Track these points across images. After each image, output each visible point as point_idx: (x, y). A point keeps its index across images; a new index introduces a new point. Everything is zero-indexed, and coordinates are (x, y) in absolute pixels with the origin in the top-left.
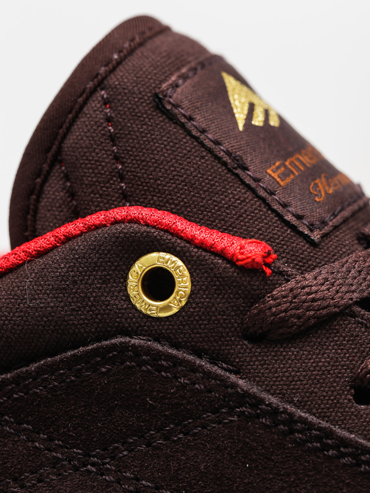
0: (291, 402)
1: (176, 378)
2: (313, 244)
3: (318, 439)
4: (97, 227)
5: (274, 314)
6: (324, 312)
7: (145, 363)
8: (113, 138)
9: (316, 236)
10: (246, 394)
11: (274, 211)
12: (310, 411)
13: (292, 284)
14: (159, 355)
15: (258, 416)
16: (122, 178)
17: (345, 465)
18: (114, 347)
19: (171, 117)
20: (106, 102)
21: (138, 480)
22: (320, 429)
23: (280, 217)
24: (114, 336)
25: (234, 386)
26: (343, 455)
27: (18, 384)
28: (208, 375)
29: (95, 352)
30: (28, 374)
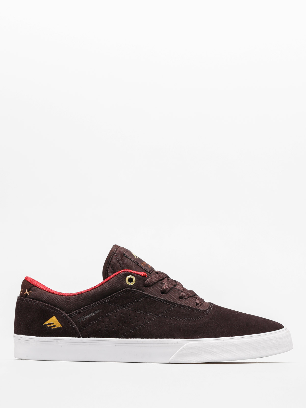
0: (152, 295)
1: (135, 293)
2: (150, 273)
3: (158, 299)
4: (120, 273)
5: (148, 282)
6: (155, 281)
7: (130, 292)
8: (118, 261)
9: (150, 272)
10: (146, 294)
11: (144, 269)
12: (155, 296)
13: (149, 278)
14: (132, 290)
15: (148, 297)
16: (121, 266)
17: (162, 303)
18: (125, 290)
19: (126, 257)
20: (116, 256)
21: (132, 309)
22: (158, 298)
23: (145, 270)
24: (125, 289)
25: (144, 293)
26: (161, 301)
27: (111, 298)
28: (140, 292)
29: (122, 291)
30: (113, 296)
